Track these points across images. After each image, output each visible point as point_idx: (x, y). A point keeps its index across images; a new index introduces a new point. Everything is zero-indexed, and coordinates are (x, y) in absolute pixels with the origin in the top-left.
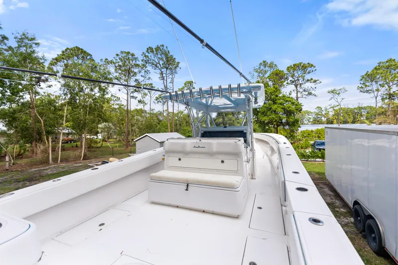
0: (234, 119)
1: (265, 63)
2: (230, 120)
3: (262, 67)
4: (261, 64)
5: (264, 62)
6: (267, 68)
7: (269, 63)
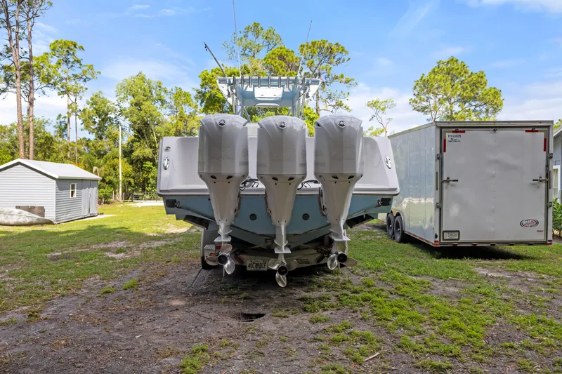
1: (256, 29)
3: (251, 37)
4: (248, 28)
5: (256, 25)
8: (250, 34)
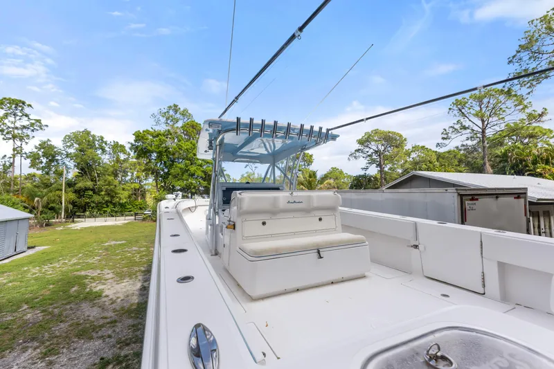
0: (116, 182)
1: (176, 108)
2: (109, 184)
3: (171, 112)
4: (170, 107)
5: (176, 106)
6: (178, 115)
7: (182, 109)
8: (171, 111)
